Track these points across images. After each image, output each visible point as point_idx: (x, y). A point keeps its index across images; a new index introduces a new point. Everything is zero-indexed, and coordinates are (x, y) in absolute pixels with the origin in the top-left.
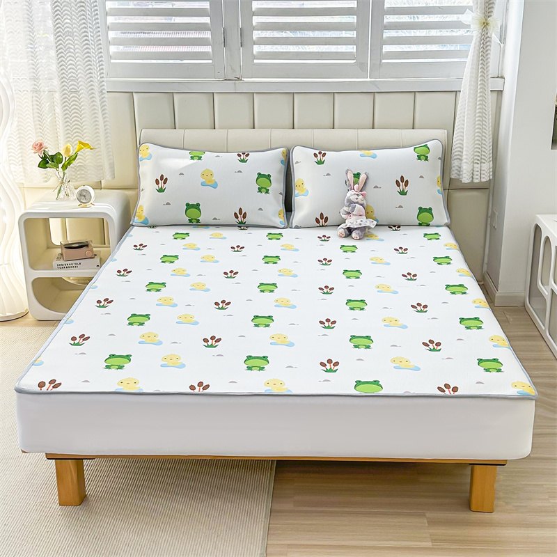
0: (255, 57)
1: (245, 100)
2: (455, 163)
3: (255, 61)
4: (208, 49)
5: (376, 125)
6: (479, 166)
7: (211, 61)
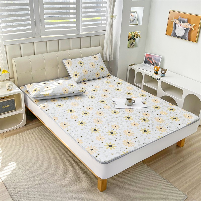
0: (45, 29)
1: (44, 43)
2: (105, 56)
3: (46, 30)
4: (30, 27)
5: (81, 47)
6: (111, 56)
7: (31, 31)
